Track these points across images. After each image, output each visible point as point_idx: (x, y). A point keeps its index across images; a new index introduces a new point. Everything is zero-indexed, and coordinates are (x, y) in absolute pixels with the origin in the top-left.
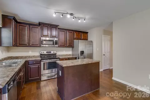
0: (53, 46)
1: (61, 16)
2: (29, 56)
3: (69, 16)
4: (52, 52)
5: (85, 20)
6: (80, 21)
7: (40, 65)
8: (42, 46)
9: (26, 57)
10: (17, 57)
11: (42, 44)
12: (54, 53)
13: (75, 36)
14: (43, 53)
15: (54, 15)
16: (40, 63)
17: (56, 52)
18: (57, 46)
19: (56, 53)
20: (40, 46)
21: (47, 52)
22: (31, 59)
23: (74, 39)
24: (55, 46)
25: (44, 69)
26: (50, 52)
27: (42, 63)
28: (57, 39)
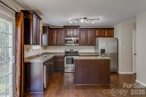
0: (74, 44)
1: (76, 22)
2: (58, 53)
3: (82, 21)
4: (74, 50)
5: (98, 20)
6: (93, 22)
7: (64, 60)
8: (66, 44)
9: (55, 53)
10: (50, 53)
11: (66, 43)
12: (76, 51)
13: (97, 34)
14: (67, 51)
15: (71, 22)
16: (64, 58)
17: (78, 49)
18: (78, 44)
19: (78, 51)
20: (64, 45)
21: (70, 50)
22: (58, 55)
23: (96, 37)
24: (76, 44)
25: (67, 64)
26: (73, 50)
27: (65, 58)
28: (78, 39)
